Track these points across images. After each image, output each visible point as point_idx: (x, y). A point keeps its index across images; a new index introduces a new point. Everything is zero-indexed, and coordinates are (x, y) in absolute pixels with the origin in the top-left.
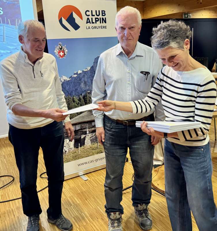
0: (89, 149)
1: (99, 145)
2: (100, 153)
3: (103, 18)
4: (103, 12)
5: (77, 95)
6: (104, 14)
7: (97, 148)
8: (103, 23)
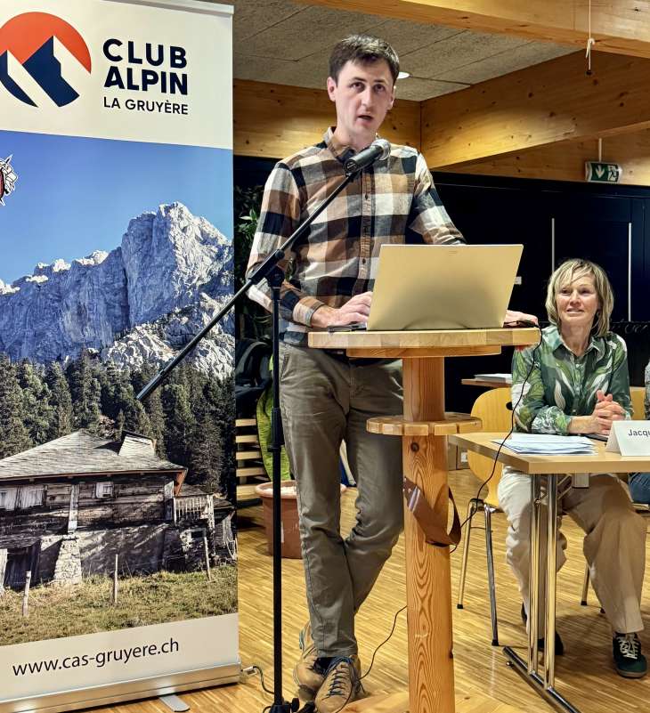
0: (72, 600)
1: (121, 591)
2: (122, 626)
3: (174, 76)
4: (178, 53)
5: (38, 357)
7: (108, 600)
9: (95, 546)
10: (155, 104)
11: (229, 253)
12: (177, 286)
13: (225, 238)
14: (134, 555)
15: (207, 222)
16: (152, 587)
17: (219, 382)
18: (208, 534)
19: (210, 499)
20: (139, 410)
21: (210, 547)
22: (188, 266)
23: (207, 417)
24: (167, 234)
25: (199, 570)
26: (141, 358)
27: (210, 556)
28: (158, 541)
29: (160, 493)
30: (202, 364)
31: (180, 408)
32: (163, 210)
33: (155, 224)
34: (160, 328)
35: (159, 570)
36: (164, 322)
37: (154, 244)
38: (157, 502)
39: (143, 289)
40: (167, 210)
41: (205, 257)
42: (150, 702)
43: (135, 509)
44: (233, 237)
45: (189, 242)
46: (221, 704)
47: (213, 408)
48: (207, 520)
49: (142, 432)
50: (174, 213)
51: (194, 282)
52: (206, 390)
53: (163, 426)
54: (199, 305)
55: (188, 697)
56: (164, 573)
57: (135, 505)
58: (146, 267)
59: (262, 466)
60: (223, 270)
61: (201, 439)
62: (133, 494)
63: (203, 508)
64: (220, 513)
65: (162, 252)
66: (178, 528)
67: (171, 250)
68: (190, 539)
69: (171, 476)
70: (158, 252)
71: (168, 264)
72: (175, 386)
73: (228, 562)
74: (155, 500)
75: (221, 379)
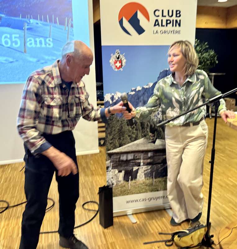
1: (155, 182)
4: (178, 12)
6: (178, 15)
9: (148, 170)
14: (159, 172)
16: (164, 181)
33: (168, 73)
42: (163, 210)
43: (159, 160)
49: (161, 138)
62: (159, 155)
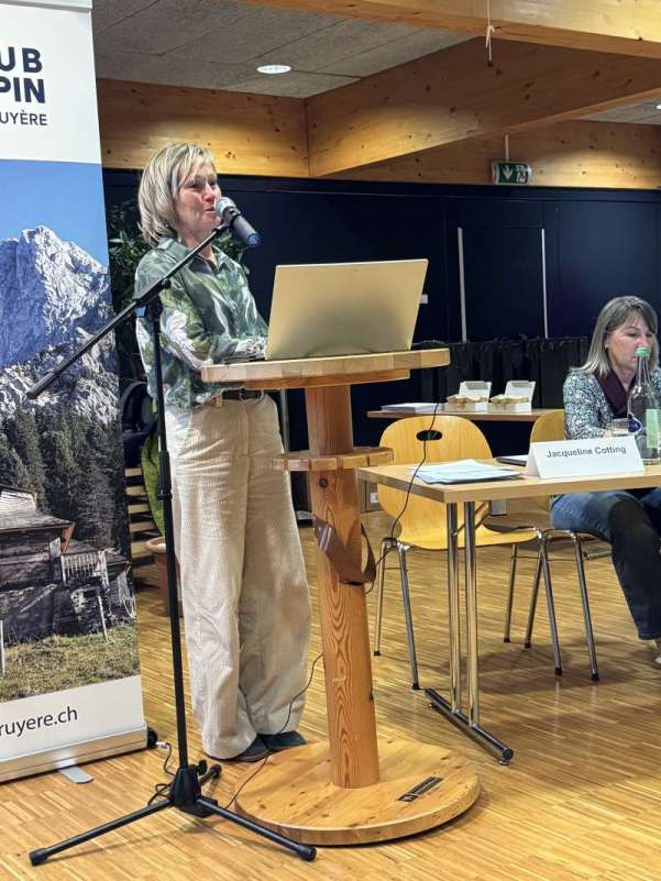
1: (8, 660)
2: (13, 697)
3: (28, 82)
4: (31, 56)
6: (32, 65)
8: (28, 99)
10: (10, 116)
11: (104, 282)
12: (49, 321)
13: (99, 266)
14: (22, 620)
15: (78, 248)
16: (43, 653)
17: (103, 426)
18: (103, 593)
19: (101, 555)
20: (15, 462)
21: (105, 606)
22: (60, 298)
23: (93, 466)
24: (34, 263)
25: (95, 632)
26: (13, 404)
27: (105, 616)
28: (47, 603)
29: (45, 551)
30: (83, 407)
31: (62, 458)
32: (26, 236)
33: (18, 252)
34: (32, 369)
35: (50, 635)
36: (37, 363)
37: (19, 275)
38: (43, 562)
39: (10, 326)
40: (31, 235)
41: (78, 287)
42: (51, 776)
43: (18, 570)
44: (108, 264)
45: (59, 271)
46: (127, 771)
47: (99, 455)
48: (99, 577)
49: (20, 486)
50: (38, 239)
51: (68, 315)
52: (89, 435)
53: (44, 478)
54: (75, 341)
55: (92, 767)
56: (56, 638)
57: (18, 566)
58: (12, 302)
59: (152, 520)
60: (99, 301)
61: (87, 490)
62: (15, 554)
63: (95, 565)
64: (114, 569)
65: (29, 284)
66: (68, 588)
67: (39, 281)
68: (82, 599)
69: (56, 532)
70: (25, 283)
71: (36, 297)
72: (54, 432)
73: (126, 622)
74: (41, 559)
75: (105, 422)
